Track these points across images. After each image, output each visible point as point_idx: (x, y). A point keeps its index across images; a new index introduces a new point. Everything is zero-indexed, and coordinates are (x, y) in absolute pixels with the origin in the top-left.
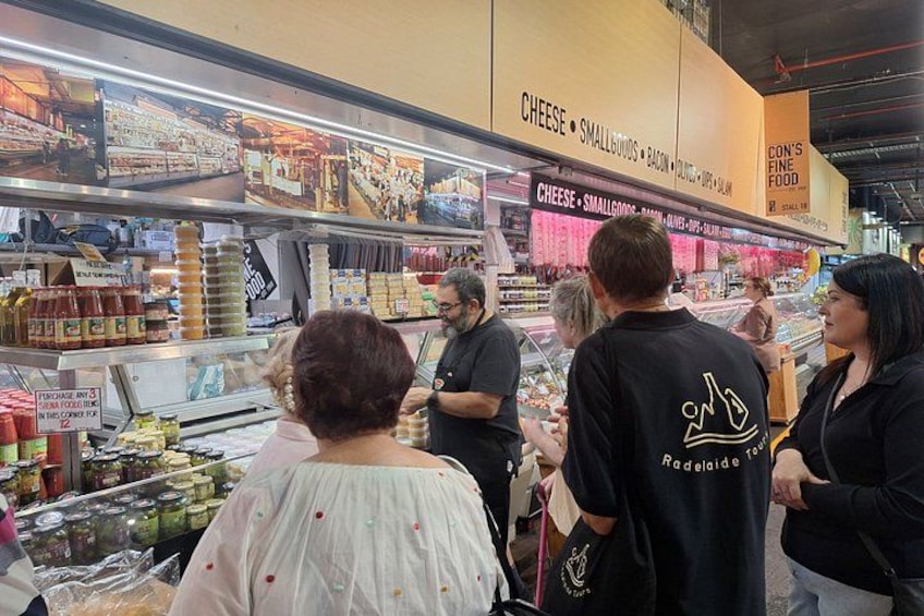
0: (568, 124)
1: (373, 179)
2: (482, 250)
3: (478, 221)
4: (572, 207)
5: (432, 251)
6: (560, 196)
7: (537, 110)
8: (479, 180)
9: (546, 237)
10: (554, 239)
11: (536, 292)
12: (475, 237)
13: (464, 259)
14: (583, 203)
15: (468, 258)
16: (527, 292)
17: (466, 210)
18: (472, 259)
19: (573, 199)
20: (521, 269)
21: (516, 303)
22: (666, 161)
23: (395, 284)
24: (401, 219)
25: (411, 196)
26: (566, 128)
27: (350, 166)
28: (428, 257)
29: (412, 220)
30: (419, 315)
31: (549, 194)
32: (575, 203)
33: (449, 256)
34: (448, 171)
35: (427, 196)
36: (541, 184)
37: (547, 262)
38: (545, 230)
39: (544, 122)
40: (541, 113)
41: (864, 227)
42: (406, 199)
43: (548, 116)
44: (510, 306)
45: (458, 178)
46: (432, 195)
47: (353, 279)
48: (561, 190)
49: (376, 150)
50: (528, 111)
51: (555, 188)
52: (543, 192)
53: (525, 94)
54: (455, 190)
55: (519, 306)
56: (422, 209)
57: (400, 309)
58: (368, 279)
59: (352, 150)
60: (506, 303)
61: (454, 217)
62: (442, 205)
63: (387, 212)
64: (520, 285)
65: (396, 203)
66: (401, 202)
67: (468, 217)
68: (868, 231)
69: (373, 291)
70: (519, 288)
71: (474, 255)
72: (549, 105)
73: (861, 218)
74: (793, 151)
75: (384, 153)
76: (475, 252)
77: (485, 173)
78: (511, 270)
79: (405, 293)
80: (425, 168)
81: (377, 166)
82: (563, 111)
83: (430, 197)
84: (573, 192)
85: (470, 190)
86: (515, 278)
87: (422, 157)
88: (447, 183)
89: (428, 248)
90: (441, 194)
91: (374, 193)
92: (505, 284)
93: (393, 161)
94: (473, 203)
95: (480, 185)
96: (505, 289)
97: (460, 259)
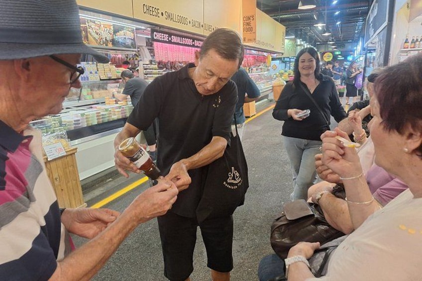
0: (160, 13)
1: (96, 32)
2: (140, 55)
3: (134, 45)
4: (167, 40)
5: (120, 56)
6: (162, 37)
7: (149, 9)
8: (133, 31)
9: (159, 51)
10: (163, 52)
11: (157, 71)
12: (133, 51)
13: (133, 59)
14: (171, 39)
15: (135, 59)
16: (154, 71)
17: (129, 42)
18: (136, 59)
19: (167, 38)
20: (151, 62)
21: (150, 74)
22: (199, 24)
23: (107, 67)
24: (107, 45)
25: (109, 37)
26: (160, 15)
27: (88, 28)
28: (119, 58)
29: (110, 46)
30: (116, 78)
31: (158, 36)
32: (168, 39)
33: (127, 58)
34: (122, 28)
35: (115, 38)
36: (155, 33)
37: (160, 60)
38: (159, 48)
39: (151, 13)
40: (150, 11)
41: (297, 45)
42: (108, 39)
43: (153, 11)
44: (148, 75)
45: (125, 31)
46: (116, 37)
47: (92, 65)
48: (163, 34)
49: (96, 22)
50: (145, 10)
51: (160, 34)
52: (156, 36)
53: (144, 5)
54: (124, 35)
55: (151, 75)
56: (114, 42)
57: (109, 76)
58: (97, 65)
59: (88, 23)
60: (146, 74)
61: (125, 44)
62: (120, 40)
63: (102, 43)
64: (151, 68)
65: (104, 40)
66: (106, 39)
67: (130, 44)
68: (299, 47)
69: (99, 70)
70: (151, 69)
71: (137, 58)
72: (153, 7)
73: (296, 42)
74: (251, 18)
75: (99, 23)
76: (137, 56)
77: (135, 28)
78: (148, 63)
79: (110, 70)
80: (113, 28)
81: (97, 28)
82: (158, 9)
83: (116, 38)
84: (167, 35)
85: (130, 35)
86: (149, 65)
87: (112, 24)
88: (122, 32)
89: (118, 55)
90: (120, 37)
91: (97, 37)
92: (146, 68)
93: (102, 26)
94: (131, 39)
95: (133, 33)
96: (146, 69)
97: (132, 59)
